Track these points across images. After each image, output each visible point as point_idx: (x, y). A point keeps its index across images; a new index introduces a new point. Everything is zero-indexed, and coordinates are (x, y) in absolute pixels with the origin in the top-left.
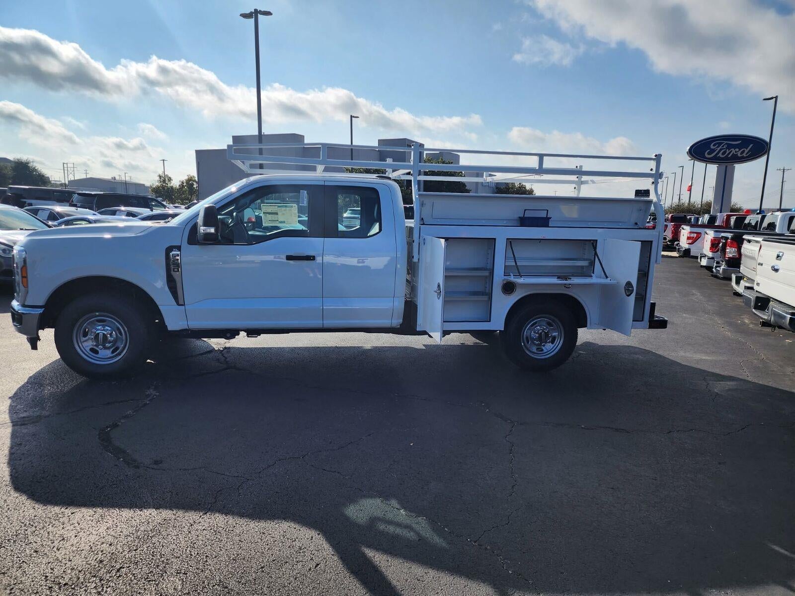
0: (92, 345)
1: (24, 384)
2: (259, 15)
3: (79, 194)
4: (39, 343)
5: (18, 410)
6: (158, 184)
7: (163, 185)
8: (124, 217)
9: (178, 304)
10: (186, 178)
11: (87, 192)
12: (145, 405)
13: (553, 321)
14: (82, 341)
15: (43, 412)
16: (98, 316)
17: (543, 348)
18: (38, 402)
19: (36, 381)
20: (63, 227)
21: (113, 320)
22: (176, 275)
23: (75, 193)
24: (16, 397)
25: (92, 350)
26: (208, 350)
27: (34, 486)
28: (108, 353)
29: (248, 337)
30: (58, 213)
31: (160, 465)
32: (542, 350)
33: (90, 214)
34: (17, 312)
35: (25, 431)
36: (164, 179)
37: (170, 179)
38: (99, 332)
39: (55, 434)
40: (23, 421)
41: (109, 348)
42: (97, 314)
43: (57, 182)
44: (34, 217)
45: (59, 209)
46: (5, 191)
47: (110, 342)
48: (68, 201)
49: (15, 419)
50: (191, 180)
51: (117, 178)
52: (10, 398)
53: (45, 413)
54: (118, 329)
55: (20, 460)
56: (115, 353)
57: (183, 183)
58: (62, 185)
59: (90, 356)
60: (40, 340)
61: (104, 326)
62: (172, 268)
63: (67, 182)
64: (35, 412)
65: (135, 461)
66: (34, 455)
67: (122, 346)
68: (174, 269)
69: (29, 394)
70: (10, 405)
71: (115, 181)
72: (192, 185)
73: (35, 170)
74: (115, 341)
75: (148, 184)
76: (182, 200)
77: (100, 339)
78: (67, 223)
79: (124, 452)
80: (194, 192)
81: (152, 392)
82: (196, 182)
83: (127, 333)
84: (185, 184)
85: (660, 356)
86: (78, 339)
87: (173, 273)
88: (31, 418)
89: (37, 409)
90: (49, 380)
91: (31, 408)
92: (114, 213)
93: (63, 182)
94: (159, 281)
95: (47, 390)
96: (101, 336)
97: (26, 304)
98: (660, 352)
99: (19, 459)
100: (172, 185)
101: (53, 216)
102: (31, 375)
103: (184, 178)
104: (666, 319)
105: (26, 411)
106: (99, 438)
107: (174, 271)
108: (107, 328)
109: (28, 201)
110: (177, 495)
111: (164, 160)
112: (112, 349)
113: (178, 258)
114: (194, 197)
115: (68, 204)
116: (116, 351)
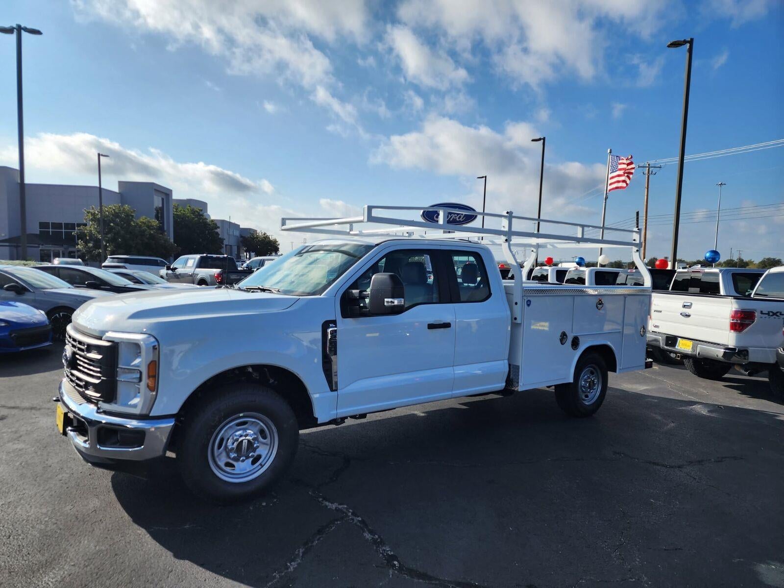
2: (23, 32)
9: (332, 390)
12: (363, 522)
14: (217, 454)
17: (588, 394)
25: (228, 465)
38: (243, 438)
42: (242, 415)
56: (257, 465)
62: (329, 346)
77: (243, 449)
81: (331, 505)
87: (328, 352)
96: (245, 444)
97: (151, 415)
107: (330, 350)
112: (253, 458)
113: (336, 334)
116: (257, 462)
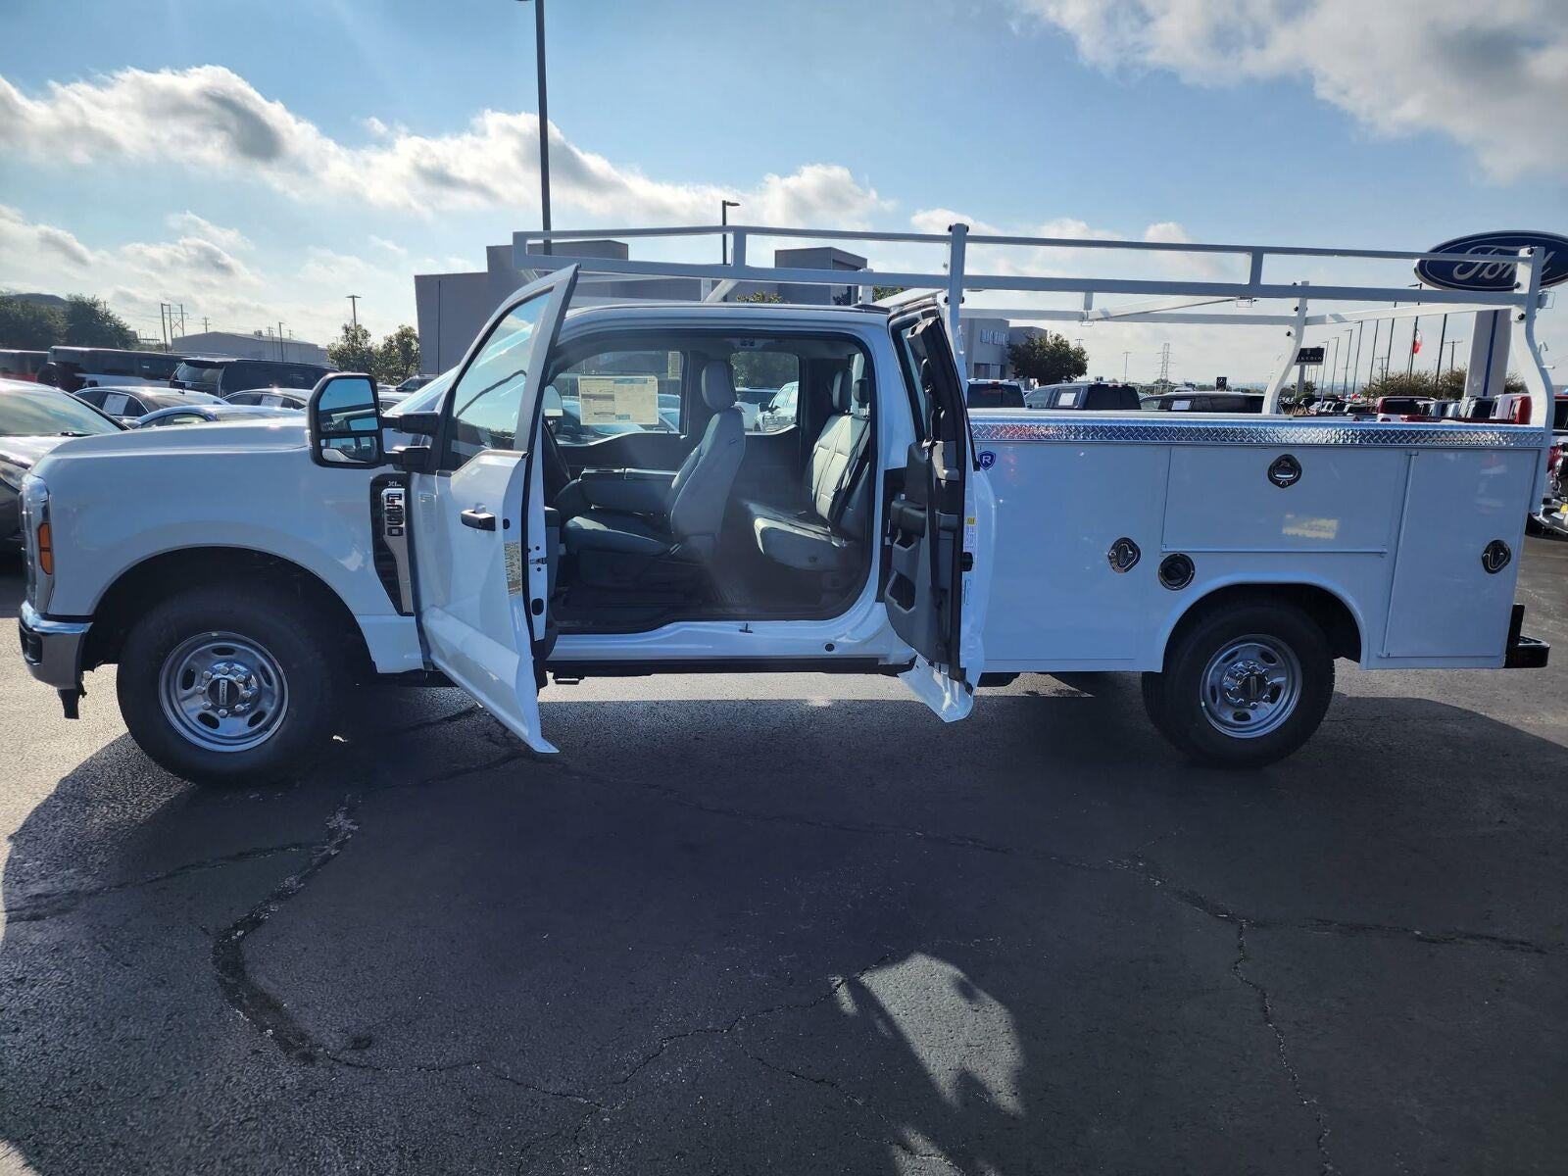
0: (203, 707)
1: (48, 799)
3: (189, 363)
4: (82, 702)
5: (27, 873)
6: (342, 343)
7: (352, 346)
8: (277, 408)
9: (401, 612)
10: (398, 331)
11: (205, 359)
12: (328, 859)
13: (1276, 648)
14: (180, 697)
15: (85, 880)
16: (217, 639)
17: (1251, 713)
18: (74, 853)
19: (76, 791)
20: (156, 429)
21: (248, 649)
22: (397, 545)
23: (181, 361)
24: (25, 837)
25: (205, 719)
26: (463, 707)
27: (43, 1123)
28: (239, 725)
29: (557, 683)
30: (148, 400)
31: (368, 1053)
32: (1248, 718)
33: (207, 403)
34: (31, 630)
35: (36, 938)
36: (355, 333)
37: (366, 335)
38: (219, 676)
39: (107, 949)
40: (36, 907)
41: (242, 714)
42: (215, 634)
43: (151, 342)
44: (95, 410)
45: (148, 391)
46: (44, 358)
47: (244, 701)
48: (167, 378)
49: (16, 903)
50: (407, 336)
51: (265, 333)
52: (11, 838)
53: (88, 883)
54: (263, 669)
55: (17, 1030)
56: (256, 727)
57: (391, 341)
58: (160, 347)
59: (197, 731)
60: (84, 694)
61: (230, 663)
62: (387, 526)
63: (169, 342)
64: (67, 879)
65: (303, 1037)
66: (52, 1016)
67: (273, 708)
68: (390, 529)
69: (56, 828)
70: (10, 859)
71: (261, 339)
72: (409, 344)
73: (107, 317)
74: (256, 699)
75: (322, 344)
76: (390, 374)
77: (221, 695)
78: (163, 420)
79: (277, 1008)
80: (414, 360)
81: (340, 821)
82: (417, 340)
83: (284, 679)
84: (395, 343)
85: (1504, 727)
86: (172, 689)
87: (386, 537)
88: (55, 898)
89: (72, 871)
90: (106, 787)
91: (58, 867)
92: (257, 401)
93: (162, 341)
94: (355, 553)
95: (100, 818)
96: (223, 686)
97: (50, 613)
98: (1499, 716)
99: (13, 1028)
100: (369, 344)
101: (135, 408)
102: (67, 774)
103: (393, 331)
104: (1544, 644)
105: (44, 877)
106: (215, 962)
107: (390, 534)
108: (237, 666)
109: (90, 377)
110: (416, 1158)
111: (353, 297)
112: (252, 714)
113: (401, 503)
114: (412, 369)
115: (168, 383)
116: (258, 723)
